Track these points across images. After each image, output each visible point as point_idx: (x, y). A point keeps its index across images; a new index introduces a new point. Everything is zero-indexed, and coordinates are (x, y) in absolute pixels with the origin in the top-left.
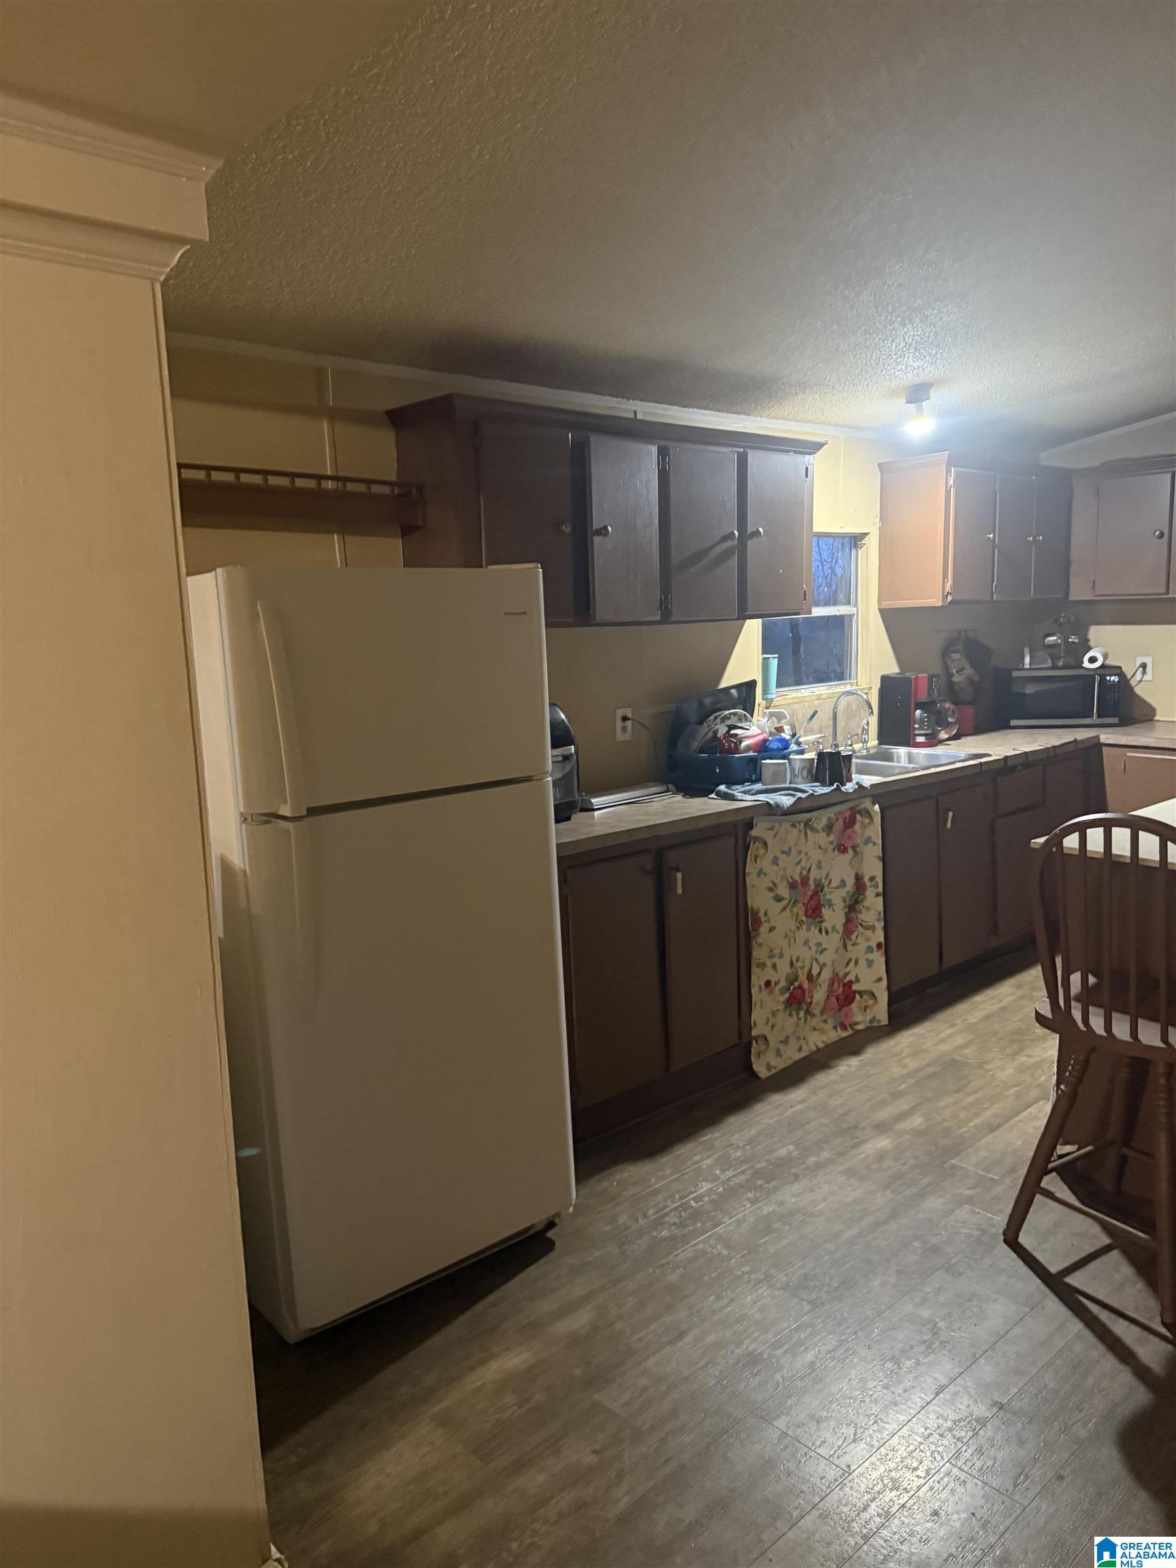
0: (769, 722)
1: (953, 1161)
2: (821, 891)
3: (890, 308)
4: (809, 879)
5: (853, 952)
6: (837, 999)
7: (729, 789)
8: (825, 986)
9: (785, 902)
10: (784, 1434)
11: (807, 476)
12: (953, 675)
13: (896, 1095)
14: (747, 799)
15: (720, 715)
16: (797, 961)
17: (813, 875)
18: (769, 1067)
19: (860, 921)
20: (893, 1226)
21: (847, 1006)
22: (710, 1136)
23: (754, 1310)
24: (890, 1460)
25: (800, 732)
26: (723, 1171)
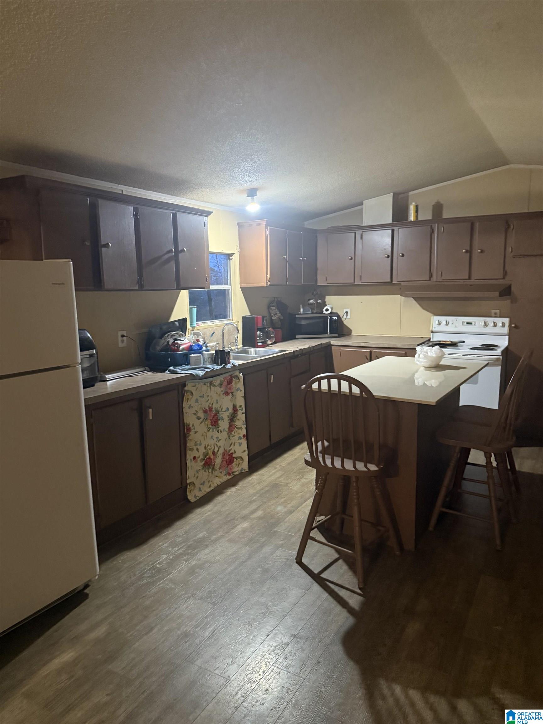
0: (193, 337)
1: (275, 529)
2: (218, 413)
3: (237, 153)
4: (212, 408)
5: (233, 440)
6: (226, 462)
7: (175, 368)
8: (221, 457)
9: (202, 419)
10: (200, 667)
11: (205, 226)
12: (272, 316)
13: (251, 502)
14: (183, 373)
15: (170, 334)
16: (208, 446)
17: (214, 406)
18: (195, 497)
19: (236, 426)
20: (249, 562)
21: (230, 464)
22: (167, 533)
23: (187, 611)
24: (247, 670)
25: (207, 342)
26: (173, 548)
